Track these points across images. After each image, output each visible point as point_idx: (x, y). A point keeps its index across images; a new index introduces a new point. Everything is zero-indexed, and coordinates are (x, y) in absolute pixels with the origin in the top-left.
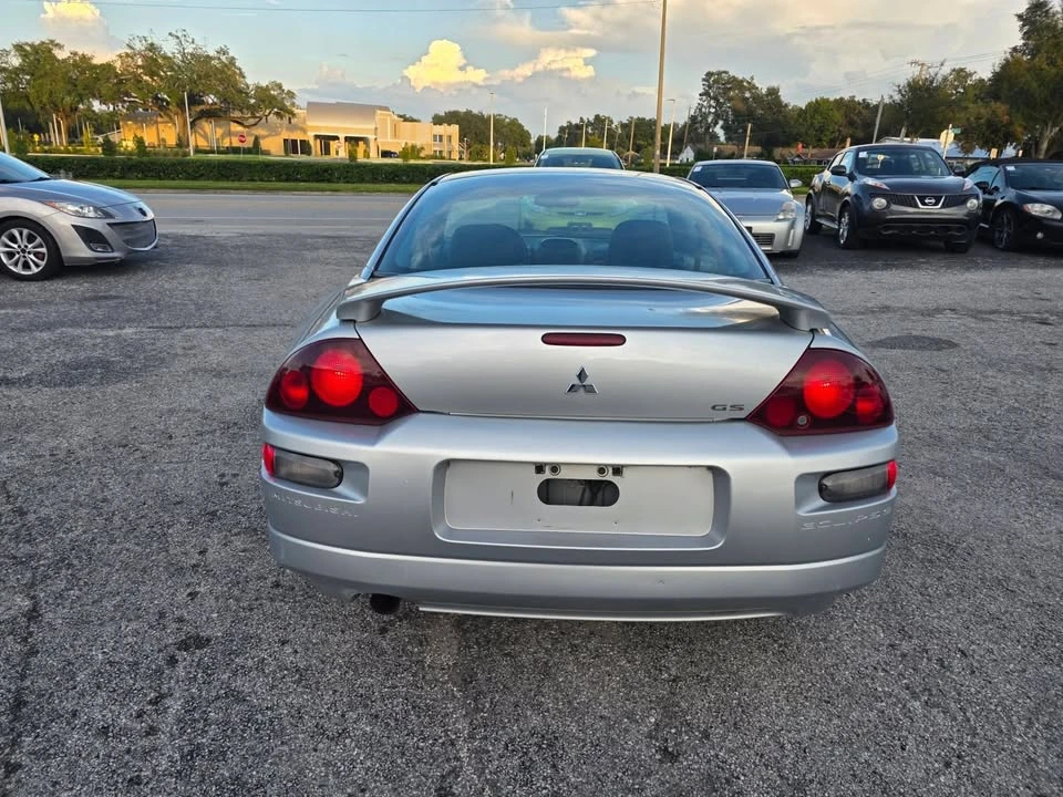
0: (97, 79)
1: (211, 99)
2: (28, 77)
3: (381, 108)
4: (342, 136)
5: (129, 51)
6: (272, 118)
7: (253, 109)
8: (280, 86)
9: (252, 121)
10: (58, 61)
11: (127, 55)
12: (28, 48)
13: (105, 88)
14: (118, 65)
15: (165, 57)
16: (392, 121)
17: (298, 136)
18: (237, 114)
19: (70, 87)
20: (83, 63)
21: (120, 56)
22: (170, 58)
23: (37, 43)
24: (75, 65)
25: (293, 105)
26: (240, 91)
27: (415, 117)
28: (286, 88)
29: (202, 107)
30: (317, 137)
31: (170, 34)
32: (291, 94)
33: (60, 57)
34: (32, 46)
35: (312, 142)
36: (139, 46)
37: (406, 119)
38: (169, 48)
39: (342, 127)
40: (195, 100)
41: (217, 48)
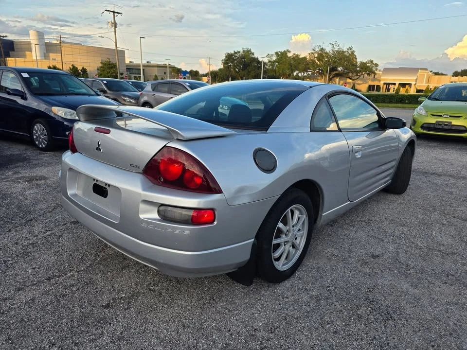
0: (300, 63)
1: (340, 69)
2: (277, 64)
3: (422, 69)
4: (397, 83)
5: (313, 52)
6: (366, 75)
7: (357, 72)
8: (372, 62)
9: (356, 77)
10: (288, 57)
11: (312, 53)
12: (279, 53)
13: (301, 66)
14: (308, 57)
15: (326, 53)
16: (428, 75)
17: (376, 83)
18: (350, 74)
19: (290, 67)
20: (296, 58)
21: (309, 54)
22: (328, 53)
23: (283, 51)
24: (294, 58)
25: (376, 69)
26: (353, 65)
27: (443, 73)
28: (374, 62)
29: (336, 72)
30: (385, 83)
31: (330, 44)
32: (376, 65)
33: (289, 56)
34: (281, 52)
35: (381, 86)
36: (317, 49)
37: (436, 74)
38: (329, 49)
39: (398, 79)
40: (333, 69)
41: (348, 47)
